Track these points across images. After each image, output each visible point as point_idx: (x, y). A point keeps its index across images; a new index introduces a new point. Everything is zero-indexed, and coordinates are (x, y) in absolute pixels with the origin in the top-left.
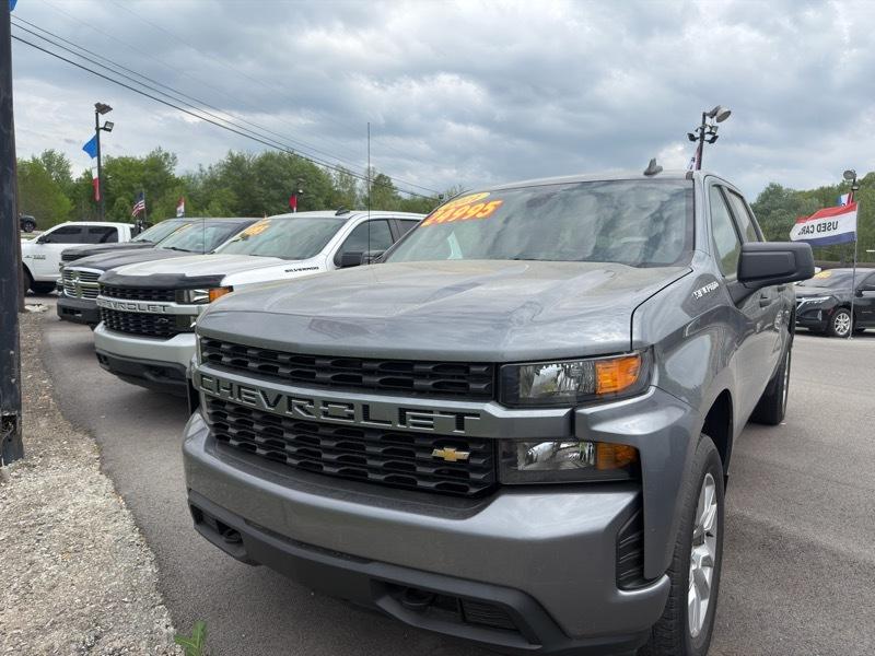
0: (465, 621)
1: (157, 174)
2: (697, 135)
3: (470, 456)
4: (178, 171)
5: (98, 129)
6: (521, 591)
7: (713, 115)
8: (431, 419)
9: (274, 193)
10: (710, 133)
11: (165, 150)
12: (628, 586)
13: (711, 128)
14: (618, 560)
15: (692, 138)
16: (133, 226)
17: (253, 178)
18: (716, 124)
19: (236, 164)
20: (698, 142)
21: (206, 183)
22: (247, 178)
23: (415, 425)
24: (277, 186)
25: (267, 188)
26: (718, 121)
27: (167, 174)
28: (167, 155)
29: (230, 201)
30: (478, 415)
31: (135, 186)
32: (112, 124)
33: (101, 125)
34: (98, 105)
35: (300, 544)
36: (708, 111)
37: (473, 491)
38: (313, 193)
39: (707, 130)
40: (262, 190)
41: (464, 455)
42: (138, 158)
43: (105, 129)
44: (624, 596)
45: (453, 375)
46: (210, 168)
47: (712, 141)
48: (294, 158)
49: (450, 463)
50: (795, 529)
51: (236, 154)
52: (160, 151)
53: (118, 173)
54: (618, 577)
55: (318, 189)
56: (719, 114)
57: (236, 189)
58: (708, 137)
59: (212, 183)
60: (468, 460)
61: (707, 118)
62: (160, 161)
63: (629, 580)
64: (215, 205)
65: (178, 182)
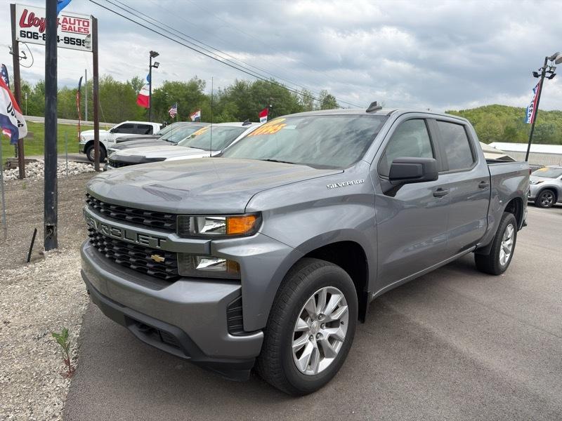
0: (162, 341)
1: (194, 93)
2: (540, 73)
3: (165, 260)
4: (206, 92)
5: (151, 67)
6: (180, 329)
7: (553, 59)
8: (147, 240)
9: (262, 106)
10: (550, 72)
11: (199, 78)
12: (234, 333)
13: (551, 68)
14: (228, 319)
15: (536, 75)
16: (161, 125)
17: (249, 96)
18: (555, 65)
19: (240, 87)
20: (540, 78)
21: (222, 99)
22: (245, 97)
23: (143, 242)
24: (263, 102)
25: (257, 103)
26: (556, 63)
27: (199, 92)
28: (200, 81)
29: (234, 110)
30: (165, 239)
31: (180, 99)
32: (158, 64)
33: (153, 64)
34: (151, 52)
35: (112, 301)
36: (549, 56)
37: (168, 277)
38: (284, 107)
39: (548, 69)
40: (254, 104)
41: (163, 259)
42: (183, 82)
43: (154, 66)
44: (231, 339)
45: (159, 219)
46: (225, 90)
47: (551, 78)
48: (275, 84)
49: (157, 263)
50: (444, 335)
51: (240, 80)
52: (196, 78)
53: (172, 91)
54: (228, 328)
55: (287, 104)
56: (557, 58)
57: (239, 104)
58: (549, 75)
59: (225, 99)
60: (164, 262)
61: (548, 60)
62: (196, 85)
63: (235, 331)
64: (225, 113)
65: (205, 98)
